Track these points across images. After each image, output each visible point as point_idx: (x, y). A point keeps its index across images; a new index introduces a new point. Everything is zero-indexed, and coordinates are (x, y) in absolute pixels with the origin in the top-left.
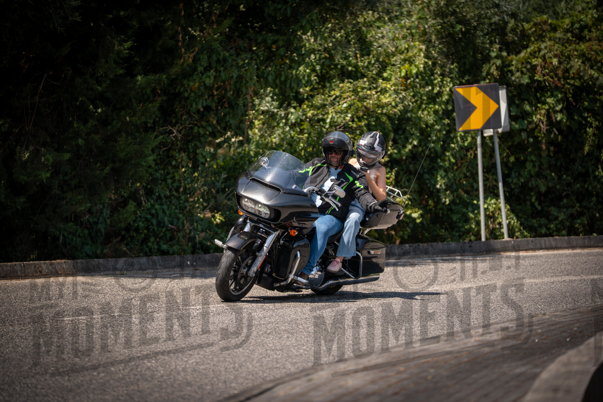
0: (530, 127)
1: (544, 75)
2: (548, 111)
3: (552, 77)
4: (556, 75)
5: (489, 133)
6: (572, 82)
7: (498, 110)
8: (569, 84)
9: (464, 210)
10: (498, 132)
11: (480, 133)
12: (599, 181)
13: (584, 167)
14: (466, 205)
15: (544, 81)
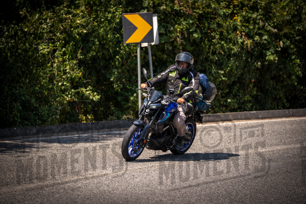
0: (171, 40)
1: (180, 7)
2: (182, 29)
3: (186, 8)
4: (188, 6)
5: (145, 45)
6: (197, 11)
7: (152, 30)
8: (195, 12)
9: (127, 94)
10: (151, 45)
11: (139, 45)
12: (212, 75)
13: (203, 66)
14: (127, 90)
15: (180, 10)
